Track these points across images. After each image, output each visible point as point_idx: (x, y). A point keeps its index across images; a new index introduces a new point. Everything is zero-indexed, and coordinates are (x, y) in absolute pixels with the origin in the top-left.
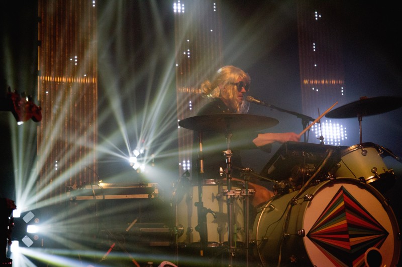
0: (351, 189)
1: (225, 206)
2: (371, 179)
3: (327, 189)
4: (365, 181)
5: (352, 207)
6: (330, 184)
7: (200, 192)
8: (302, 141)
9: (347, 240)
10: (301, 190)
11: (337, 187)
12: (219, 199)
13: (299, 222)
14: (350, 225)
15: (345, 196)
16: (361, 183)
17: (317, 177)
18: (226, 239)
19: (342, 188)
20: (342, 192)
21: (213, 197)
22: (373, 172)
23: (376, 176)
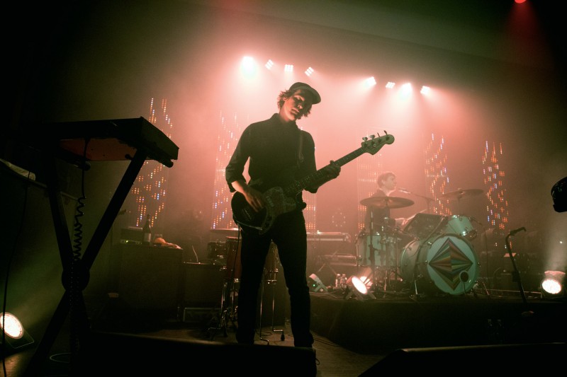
0: (454, 239)
1: (384, 247)
2: (464, 234)
3: (440, 239)
4: (461, 235)
5: (454, 249)
6: (442, 237)
7: (371, 239)
8: (427, 213)
9: (450, 267)
11: (446, 238)
12: (382, 244)
13: (425, 256)
14: (453, 258)
16: (460, 237)
17: (435, 233)
18: (385, 264)
19: (448, 239)
20: (448, 241)
21: (378, 242)
22: (465, 230)
23: (467, 232)
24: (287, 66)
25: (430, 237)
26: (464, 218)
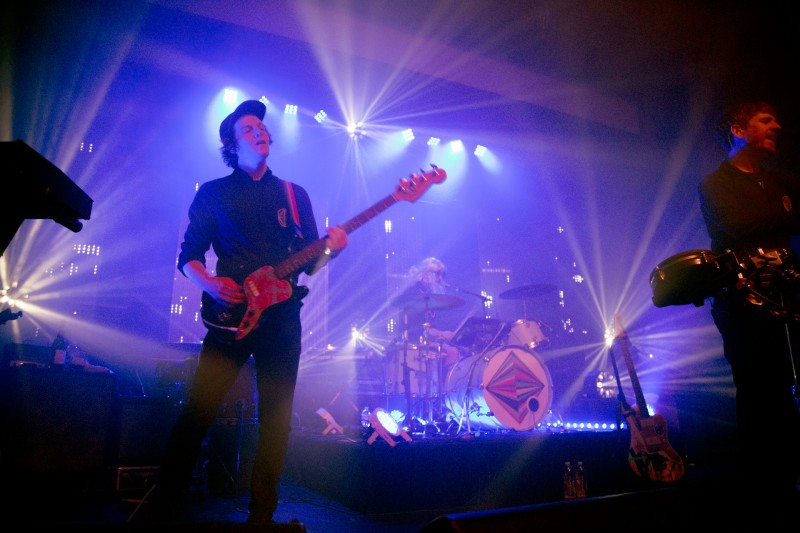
0: (519, 353)
1: (424, 365)
2: (532, 345)
3: (502, 352)
4: (528, 347)
5: (519, 367)
6: (503, 349)
7: (405, 354)
9: (515, 391)
10: (481, 354)
12: (420, 362)
13: (480, 378)
14: (517, 379)
16: (526, 349)
17: (494, 344)
18: (425, 391)
19: (512, 352)
20: (512, 355)
21: (415, 359)
22: (534, 340)
23: (536, 343)
24: (288, 106)
25: (487, 350)
26: (532, 323)
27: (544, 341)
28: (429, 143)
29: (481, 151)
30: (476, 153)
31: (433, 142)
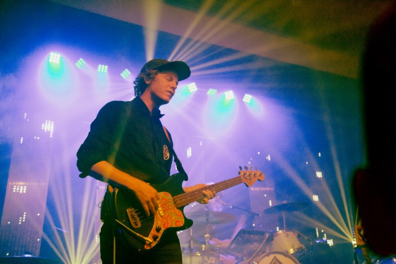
0: (280, 258)
2: (292, 251)
3: (267, 258)
4: (288, 253)
6: (268, 255)
10: (251, 259)
11: (272, 256)
15: (276, 261)
16: (286, 254)
17: (260, 251)
19: (275, 257)
20: (275, 260)
22: (293, 247)
23: (294, 250)
24: (100, 66)
25: (255, 256)
26: (290, 233)
27: (301, 248)
28: (208, 93)
29: (248, 98)
30: (244, 100)
31: (212, 92)
